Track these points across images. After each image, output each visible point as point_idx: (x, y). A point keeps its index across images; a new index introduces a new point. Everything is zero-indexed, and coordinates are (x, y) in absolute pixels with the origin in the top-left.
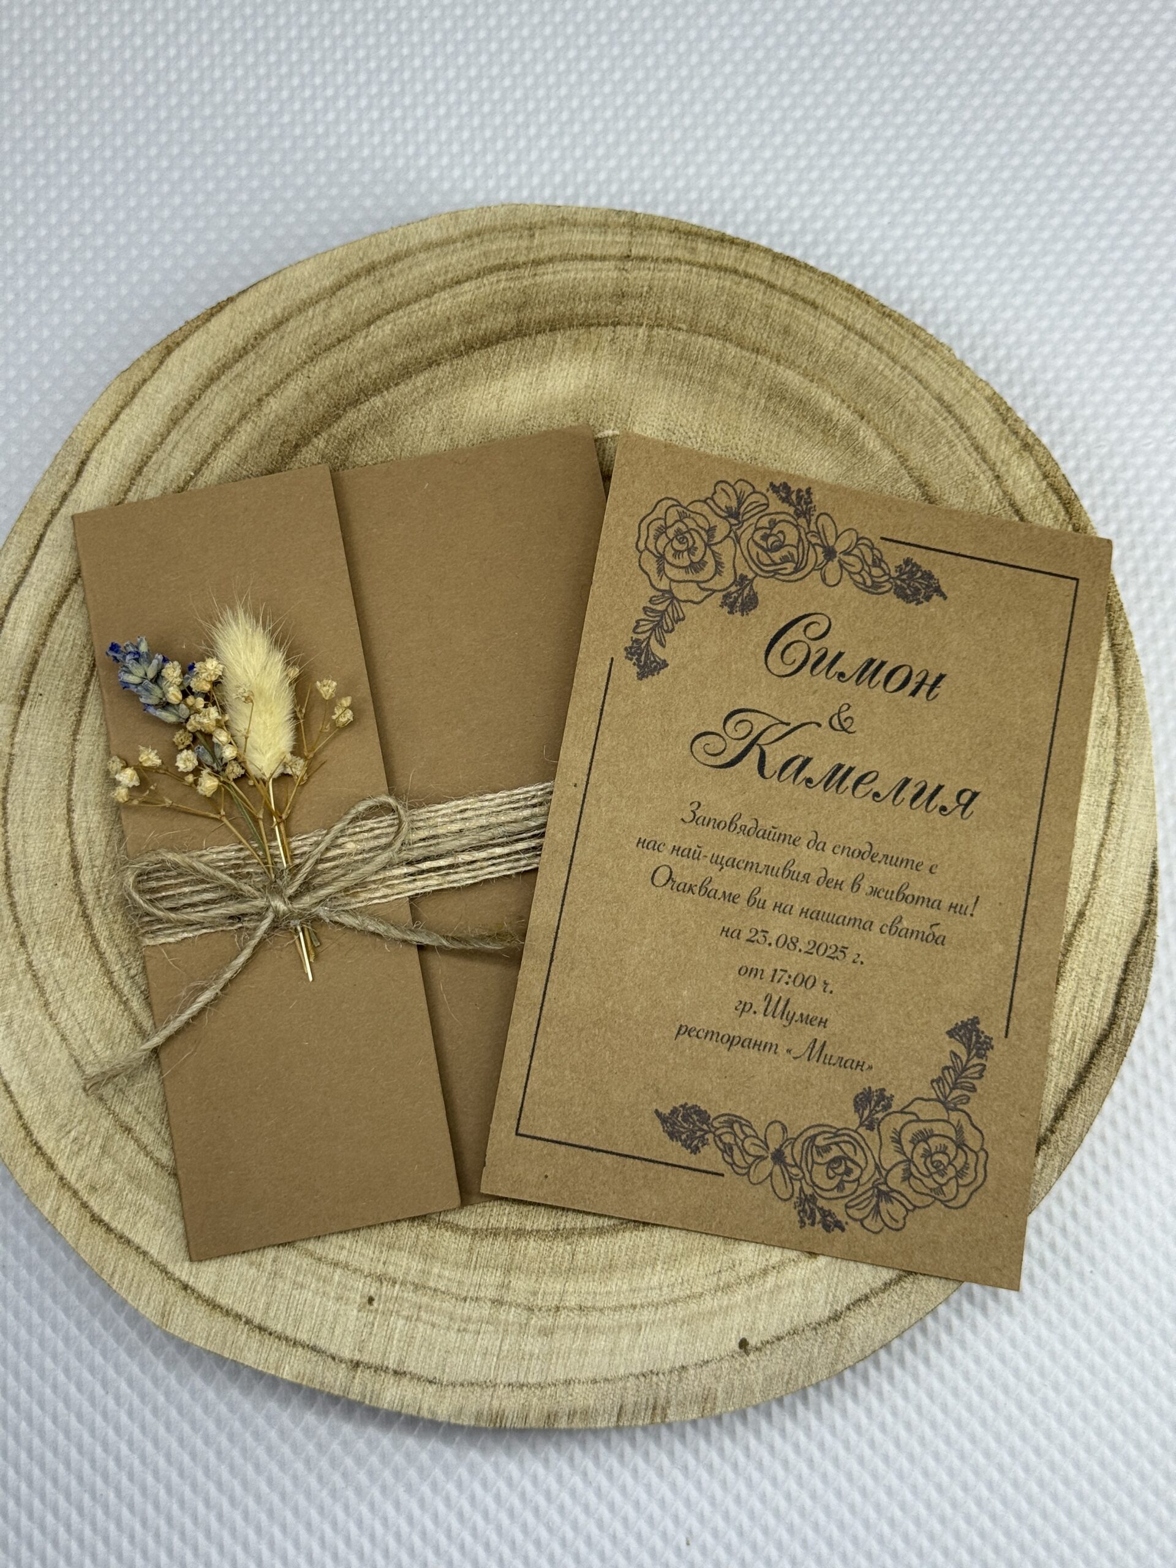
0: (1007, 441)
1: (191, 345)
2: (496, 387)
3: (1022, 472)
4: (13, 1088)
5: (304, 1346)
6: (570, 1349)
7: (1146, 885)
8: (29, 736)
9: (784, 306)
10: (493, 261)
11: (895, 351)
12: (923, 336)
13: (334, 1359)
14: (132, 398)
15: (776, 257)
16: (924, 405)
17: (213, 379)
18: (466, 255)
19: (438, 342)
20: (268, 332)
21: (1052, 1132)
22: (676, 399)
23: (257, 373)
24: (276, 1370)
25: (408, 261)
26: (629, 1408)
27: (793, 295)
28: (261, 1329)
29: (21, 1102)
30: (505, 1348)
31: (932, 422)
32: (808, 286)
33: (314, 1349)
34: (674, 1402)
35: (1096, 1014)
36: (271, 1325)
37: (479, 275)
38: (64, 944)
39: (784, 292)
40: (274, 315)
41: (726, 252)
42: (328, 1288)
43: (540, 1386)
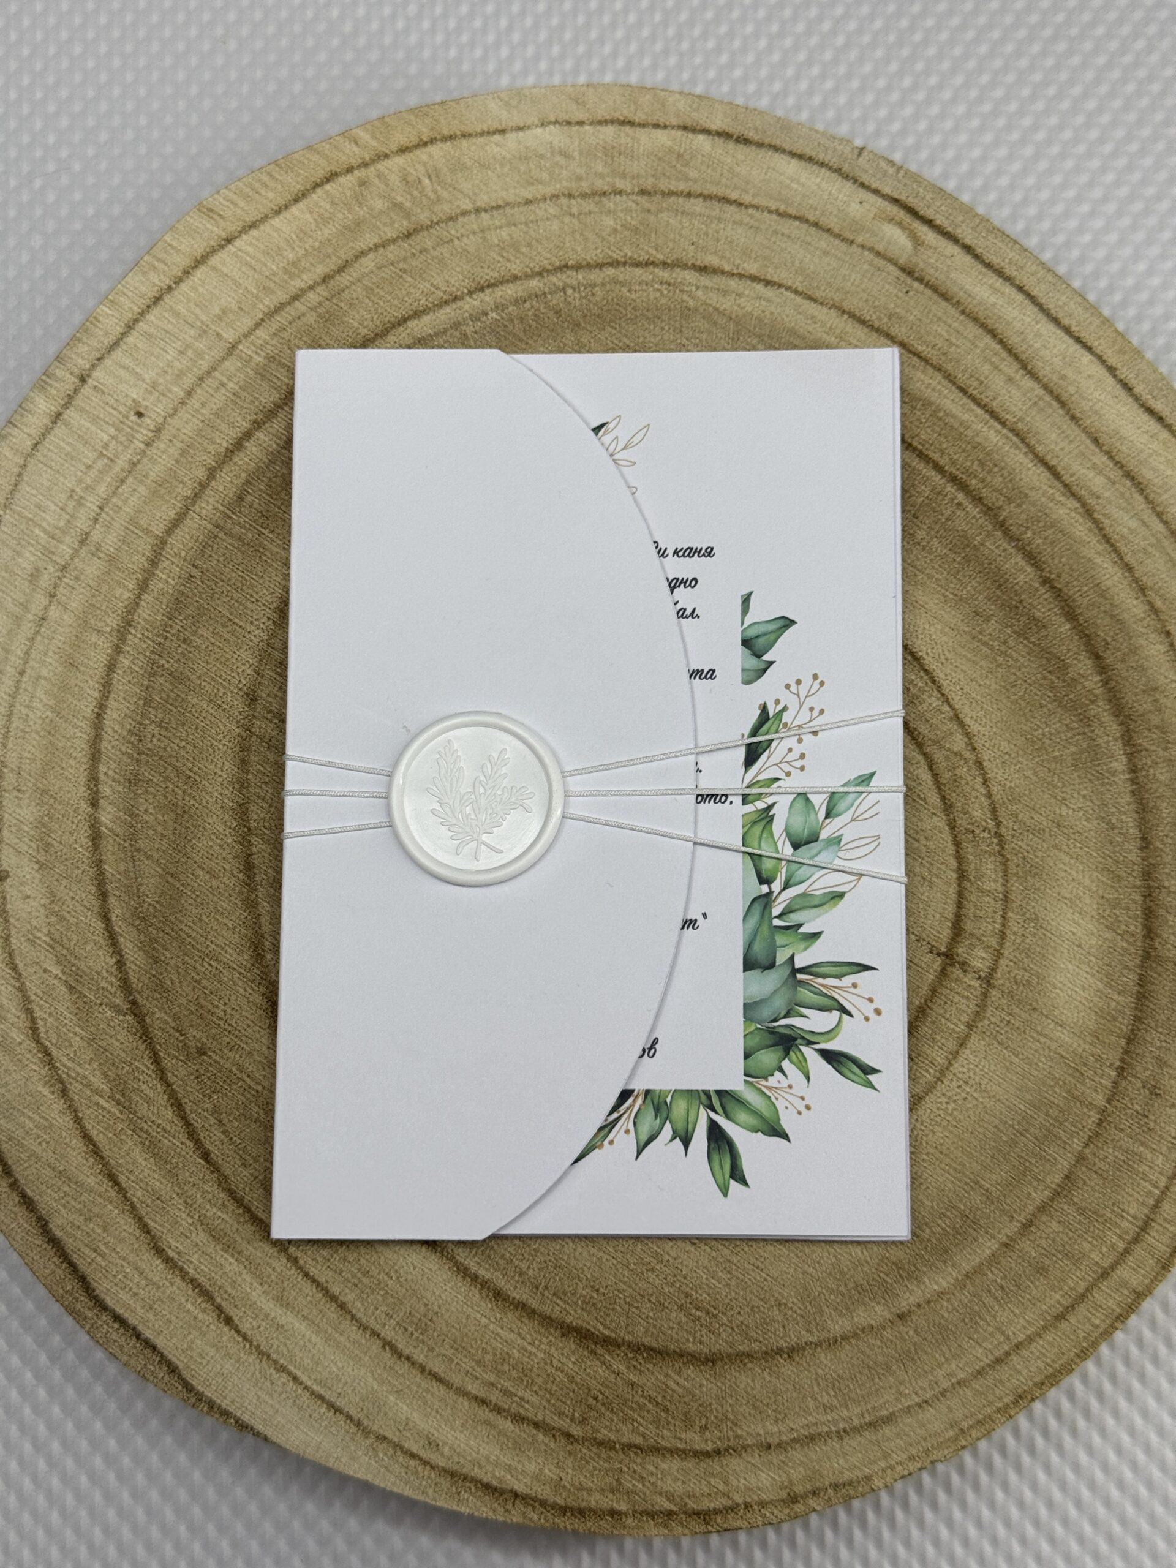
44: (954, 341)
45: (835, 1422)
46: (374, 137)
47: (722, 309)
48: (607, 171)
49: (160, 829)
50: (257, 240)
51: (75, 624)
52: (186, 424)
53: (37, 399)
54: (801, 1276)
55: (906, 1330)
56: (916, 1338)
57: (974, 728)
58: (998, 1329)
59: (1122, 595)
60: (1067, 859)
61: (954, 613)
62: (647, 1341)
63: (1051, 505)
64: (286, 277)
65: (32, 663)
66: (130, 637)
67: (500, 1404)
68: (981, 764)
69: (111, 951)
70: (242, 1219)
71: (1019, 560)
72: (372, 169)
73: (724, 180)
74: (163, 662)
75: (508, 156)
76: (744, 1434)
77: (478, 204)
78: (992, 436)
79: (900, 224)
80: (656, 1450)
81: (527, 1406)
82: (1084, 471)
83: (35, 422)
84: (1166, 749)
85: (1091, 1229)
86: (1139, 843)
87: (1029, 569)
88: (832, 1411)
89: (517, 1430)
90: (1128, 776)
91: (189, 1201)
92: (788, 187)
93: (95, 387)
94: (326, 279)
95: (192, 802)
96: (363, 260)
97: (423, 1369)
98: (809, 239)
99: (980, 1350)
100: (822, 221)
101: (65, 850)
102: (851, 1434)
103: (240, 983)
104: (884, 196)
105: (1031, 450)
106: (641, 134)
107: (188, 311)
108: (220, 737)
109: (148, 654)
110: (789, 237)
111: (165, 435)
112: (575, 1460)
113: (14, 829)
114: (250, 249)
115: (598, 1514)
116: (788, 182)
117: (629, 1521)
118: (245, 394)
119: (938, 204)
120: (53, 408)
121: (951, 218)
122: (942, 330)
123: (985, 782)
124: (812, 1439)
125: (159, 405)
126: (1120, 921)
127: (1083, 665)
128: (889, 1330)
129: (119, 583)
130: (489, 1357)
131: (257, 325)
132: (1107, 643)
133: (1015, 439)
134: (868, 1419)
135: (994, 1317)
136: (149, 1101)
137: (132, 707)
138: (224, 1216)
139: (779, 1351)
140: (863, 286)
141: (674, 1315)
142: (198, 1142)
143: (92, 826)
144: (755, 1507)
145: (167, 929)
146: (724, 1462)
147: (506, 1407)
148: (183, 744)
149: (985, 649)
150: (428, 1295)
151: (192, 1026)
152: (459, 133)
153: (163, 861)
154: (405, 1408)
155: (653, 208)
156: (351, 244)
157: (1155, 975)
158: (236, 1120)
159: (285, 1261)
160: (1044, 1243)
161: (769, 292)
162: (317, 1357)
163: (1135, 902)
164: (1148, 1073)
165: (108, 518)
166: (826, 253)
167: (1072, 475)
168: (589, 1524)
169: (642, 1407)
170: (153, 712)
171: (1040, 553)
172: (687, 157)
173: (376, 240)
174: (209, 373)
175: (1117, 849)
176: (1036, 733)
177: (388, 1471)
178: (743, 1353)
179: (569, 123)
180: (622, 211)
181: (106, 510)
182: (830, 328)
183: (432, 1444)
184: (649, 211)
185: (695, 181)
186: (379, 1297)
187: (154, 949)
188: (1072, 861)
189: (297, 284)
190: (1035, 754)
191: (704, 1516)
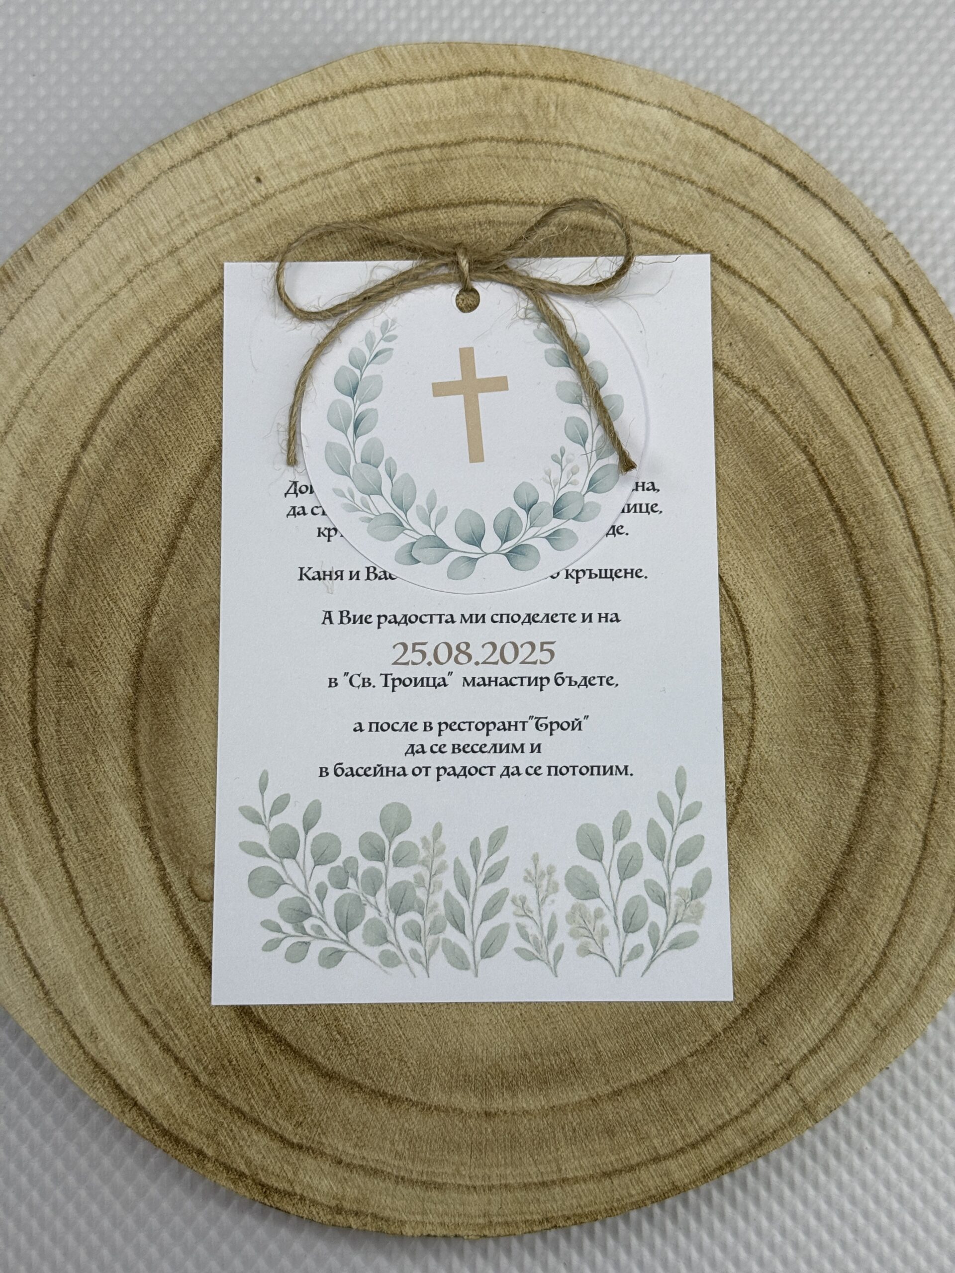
3: (324, 1184)
5: (276, 117)
9: (630, 1151)
13: (249, 127)
15: (675, 1191)
18: (910, 961)
19: (861, 871)
24: (279, 89)
26: (26, 263)
28: (313, 103)
31: (429, 1162)
32: (627, 1187)
33: (267, 121)
36: (309, 111)
37: (885, 954)
39: (641, 1164)
42: (293, 164)
43: (98, 226)
44: (889, 408)
45: (399, 1168)
46: (531, 58)
47: (726, 303)
48: (689, 162)
49: (122, 487)
50: (408, 94)
51: (135, 310)
52: (288, 204)
53: (190, 134)
54: (428, 1046)
55: (486, 1126)
56: (491, 1136)
57: (761, 702)
58: (556, 1160)
59: (923, 656)
60: (783, 834)
61: (788, 610)
62: (291, 1039)
63: (902, 564)
64: (415, 130)
65: (90, 323)
66: (171, 337)
67: (158, 1030)
68: (753, 732)
69: (42, 558)
70: (38, 801)
71: (858, 594)
72: (517, 81)
73: (774, 209)
74: (185, 367)
75: (623, 118)
76: (327, 1143)
77: (583, 142)
78: (883, 492)
79: (891, 303)
80: (256, 1122)
81: (177, 1042)
82: (939, 550)
83: (181, 150)
84: (899, 788)
85: (664, 1120)
86: (844, 848)
87: (861, 605)
88: (400, 1159)
89: (160, 1056)
90: (860, 794)
91: (6, 768)
92: (819, 235)
93: (236, 145)
94: (443, 145)
95: (155, 479)
96: (478, 144)
97: (114, 976)
98: (817, 281)
99: (535, 1169)
100: (833, 273)
101: (46, 470)
102: (407, 1183)
103: (124, 628)
104: (889, 276)
105: (908, 517)
106: (729, 145)
107: (332, 122)
108: (199, 442)
109: (177, 356)
110: (802, 273)
111: (269, 204)
112: (192, 1099)
113: (16, 437)
114: (399, 98)
115: (188, 1147)
116: (822, 232)
117: (210, 1165)
118: (343, 201)
119: (927, 301)
120: (198, 146)
121: (932, 316)
122: (884, 395)
123: (750, 746)
124: (375, 1172)
125: (277, 180)
126: (800, 900)
127: (867, 695)
128: (473, 1120)
129: (182, 295)
130: (167, 992)
131: (377, 156)
132: (894, 687)
133: (899, 502)
134: (425, 1178)
135: (558, 1150)
136: (14, 681)
137: (146, 389)
138: (26, 792)
139: (384, 1095)
140: (841, 335)
141: (319, 1028)
142: (34, 730)
143: (74, 462)
144: (308, 1202)
145: (91, 563)
146: (301, 1157)
147: (161, 1035)
148: (170, 434)
149: (798, 648)
150: (146, 924)
151: (73, 642)
152: (594, 84)
153: (113, 512)
154: (87, 998)
155: (711, 205)
156: (474, 128)
157: (807, 954)
158: (70, 725)
159: (54, 847)
160: (622, 1113)
161: (767, 307)
162: (41, 929)
163: (818, 891)
164: (765, 1024)
165: (198, 244)
166: (824, 298)
167: (929, 550)
168: (178, 1152)
169: (261, 1085)
170: (160, 400)
171: (876, 596)
172: (755, 179)
173: (494, 134)
174: (323, 173)
175: (825, 845)
176: (806, 729)
177: (51, 1039)
178: (356, 1083)
179: (680, 114)
180: (687, 196)
181: (200, 237)
182: (800, 356)
183: (93, 1035)
184: (707, 206)
185: (752, 200)
186: (109, 908)
187: (74, 572)
188: (786, 838)
189: (421, 139)
190: (798, 744)
191: (266, 1189)
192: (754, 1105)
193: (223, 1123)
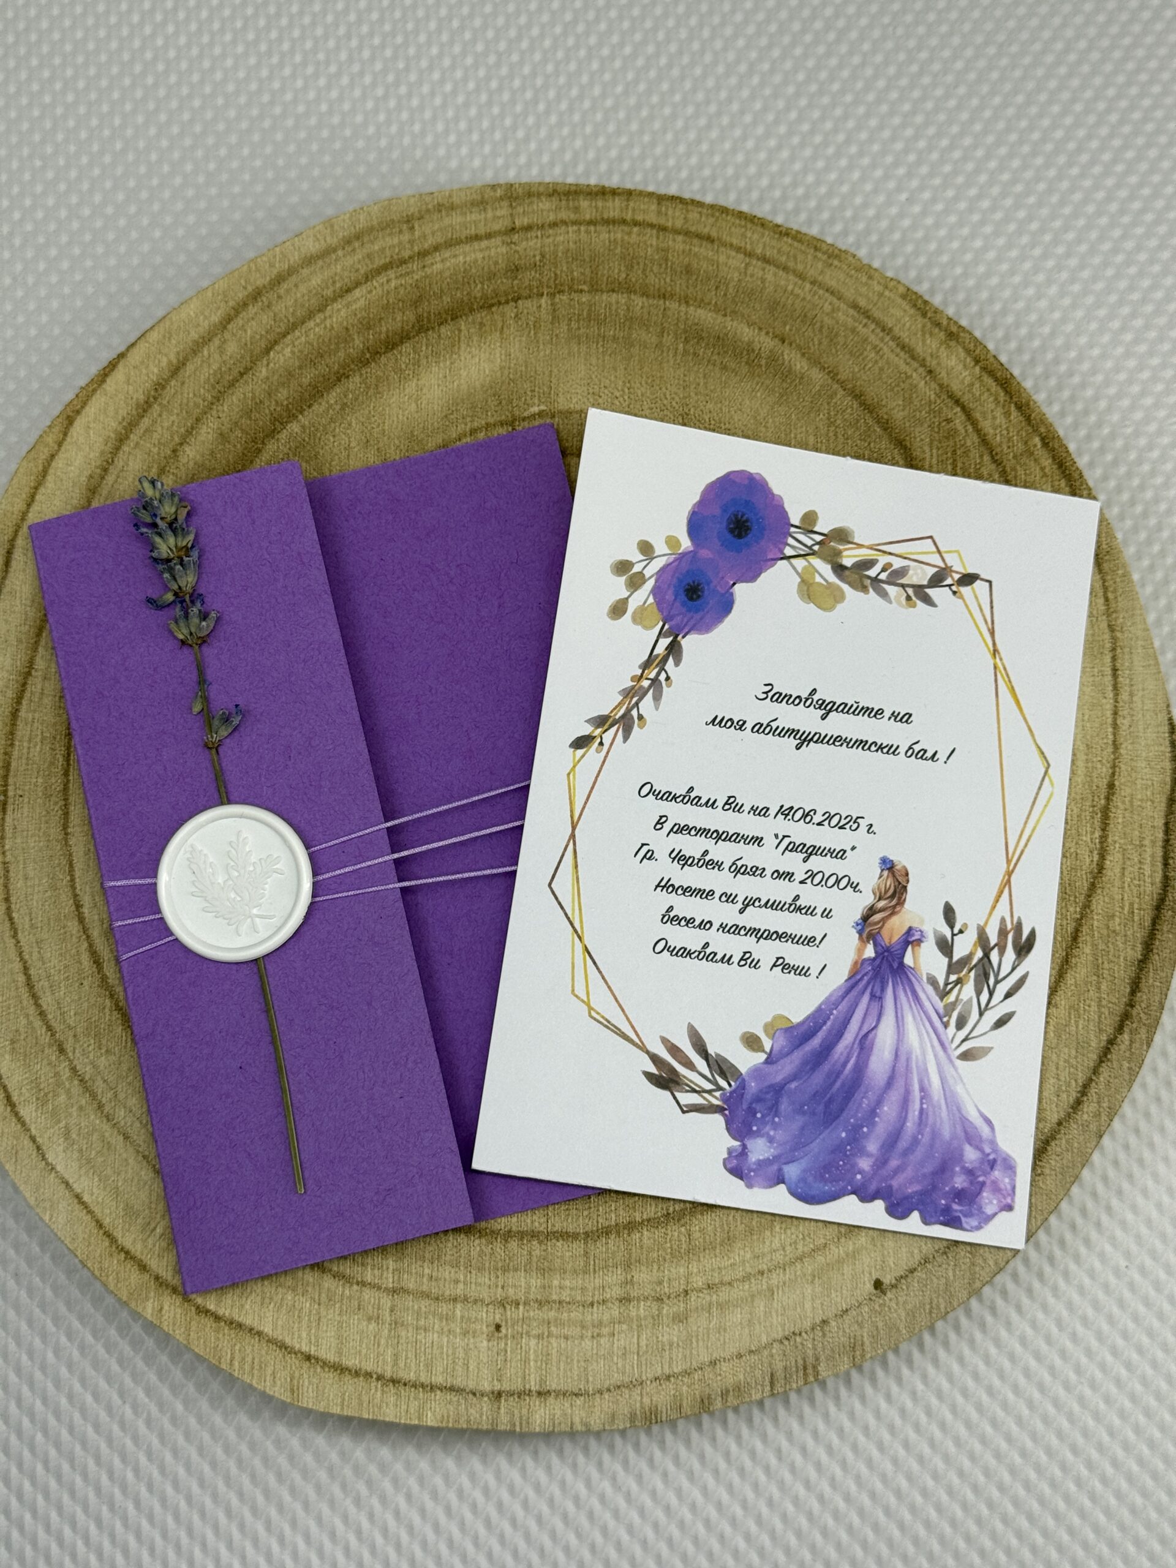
0: (931, 334)
1: (91, 410)
2: (411, 387)
3: (953, 362)
4: (86, 1198)
5: (441, 1388)
6: (708, 1329)
7: (1167, 743)
8: (19, 840)
9: (679, 246)
10: (379, 262)
11: (800, 267)
12: (824, 247)
13: (474, 1394)
14: (44, 477)
15: (661, 199)
16: (841, 316)
17: (121, 439)
18: (349, 261)
19: (341, 354)
20: (167, 381)
21: (1132, 1006)
22: (594, 361)
23: (166, 424)
24: (419, 1419)
25: (294, 279)
26: (780, 1374)
27: (687, 233)
28: (394, 1381)
29: (97, 1210)
30: (643, 1343)
31: (854, 330)
32: (699, 222)
33: (451, 1389)
34: (822, 1358)
35: (1148, 880)
36: (403, 1375)
37: (367, 278)
38: (104, 1042)
39: (677, 232)
40: (170, 362)
41: (610, 204)
42: (453, 1325)
43: (687, 1373)
192: (554, 225)
193: (1015, 457)
